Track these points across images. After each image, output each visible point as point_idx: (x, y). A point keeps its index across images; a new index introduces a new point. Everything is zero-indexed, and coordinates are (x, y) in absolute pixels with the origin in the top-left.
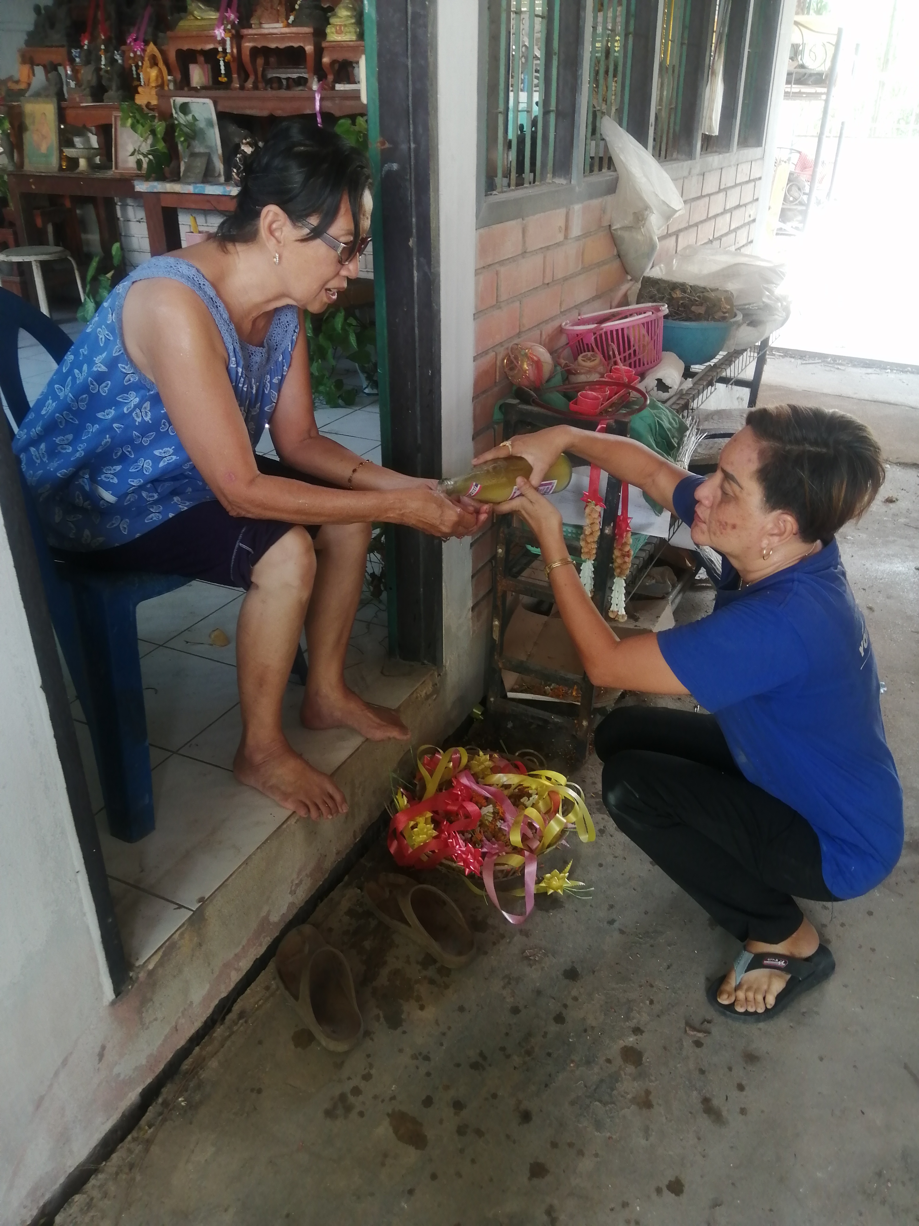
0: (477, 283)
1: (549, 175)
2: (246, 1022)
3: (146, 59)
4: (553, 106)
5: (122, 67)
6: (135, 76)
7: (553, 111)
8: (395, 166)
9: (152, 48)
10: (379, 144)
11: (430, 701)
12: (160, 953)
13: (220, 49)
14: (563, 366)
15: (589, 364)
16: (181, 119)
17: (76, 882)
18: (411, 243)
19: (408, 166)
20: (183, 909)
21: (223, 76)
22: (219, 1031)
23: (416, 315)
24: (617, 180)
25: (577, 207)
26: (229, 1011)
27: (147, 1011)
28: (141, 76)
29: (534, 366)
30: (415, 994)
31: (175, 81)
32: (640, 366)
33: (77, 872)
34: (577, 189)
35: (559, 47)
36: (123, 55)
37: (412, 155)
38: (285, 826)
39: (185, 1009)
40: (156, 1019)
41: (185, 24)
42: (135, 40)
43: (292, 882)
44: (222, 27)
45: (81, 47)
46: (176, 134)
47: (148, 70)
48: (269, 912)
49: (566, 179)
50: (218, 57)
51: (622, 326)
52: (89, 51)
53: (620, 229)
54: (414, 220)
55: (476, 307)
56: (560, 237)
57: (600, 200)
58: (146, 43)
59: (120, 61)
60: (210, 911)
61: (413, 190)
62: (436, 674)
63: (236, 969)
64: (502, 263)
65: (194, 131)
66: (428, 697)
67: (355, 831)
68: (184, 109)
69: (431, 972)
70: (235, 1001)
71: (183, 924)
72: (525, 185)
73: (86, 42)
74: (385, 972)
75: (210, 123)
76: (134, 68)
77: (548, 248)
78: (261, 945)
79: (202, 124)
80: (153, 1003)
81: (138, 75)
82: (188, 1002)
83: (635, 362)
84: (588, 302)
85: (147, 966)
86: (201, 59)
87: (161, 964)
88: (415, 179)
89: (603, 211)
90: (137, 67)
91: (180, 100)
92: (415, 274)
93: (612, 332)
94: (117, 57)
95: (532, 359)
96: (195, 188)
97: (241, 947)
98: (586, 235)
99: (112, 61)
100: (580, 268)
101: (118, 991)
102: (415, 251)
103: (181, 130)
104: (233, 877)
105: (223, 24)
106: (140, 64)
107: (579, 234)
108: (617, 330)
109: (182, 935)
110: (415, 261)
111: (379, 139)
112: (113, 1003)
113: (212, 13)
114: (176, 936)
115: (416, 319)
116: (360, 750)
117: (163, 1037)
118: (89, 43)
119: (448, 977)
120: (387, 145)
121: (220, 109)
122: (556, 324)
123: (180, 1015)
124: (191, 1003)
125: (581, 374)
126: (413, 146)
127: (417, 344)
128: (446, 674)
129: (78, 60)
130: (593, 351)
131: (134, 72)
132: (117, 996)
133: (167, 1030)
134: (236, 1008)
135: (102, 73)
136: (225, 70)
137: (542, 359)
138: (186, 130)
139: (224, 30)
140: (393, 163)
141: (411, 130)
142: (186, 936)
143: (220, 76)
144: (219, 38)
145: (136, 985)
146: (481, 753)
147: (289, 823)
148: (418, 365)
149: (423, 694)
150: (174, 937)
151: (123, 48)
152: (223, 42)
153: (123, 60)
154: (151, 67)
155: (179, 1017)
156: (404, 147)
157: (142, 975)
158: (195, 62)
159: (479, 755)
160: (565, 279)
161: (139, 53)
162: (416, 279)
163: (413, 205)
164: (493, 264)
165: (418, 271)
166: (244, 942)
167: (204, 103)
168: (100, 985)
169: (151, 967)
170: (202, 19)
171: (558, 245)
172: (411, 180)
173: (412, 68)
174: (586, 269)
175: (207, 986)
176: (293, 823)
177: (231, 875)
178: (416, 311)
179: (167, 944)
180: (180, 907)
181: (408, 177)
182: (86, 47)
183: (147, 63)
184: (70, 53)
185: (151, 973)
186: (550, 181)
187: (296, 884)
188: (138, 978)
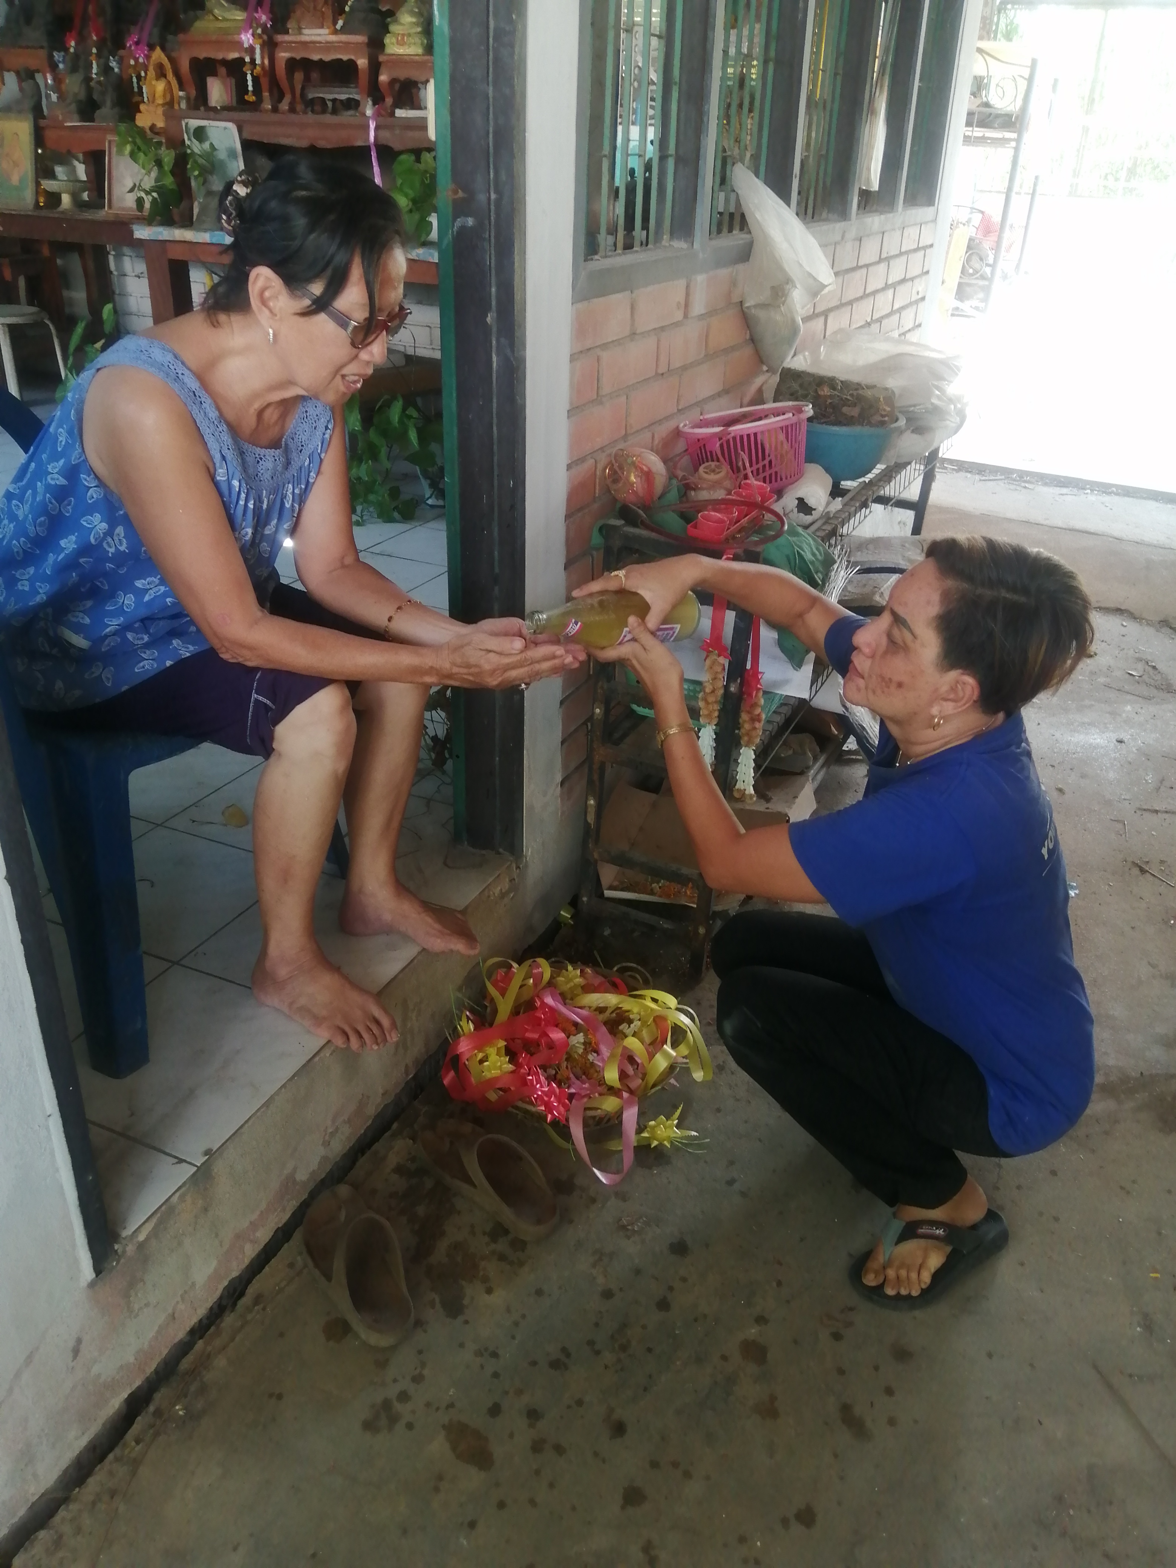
0: (572, 373)
1: (665, 237)
2: (264, 1309)
3: (151, 68)
4: (672, 150)
5: (120, 77)
6: (136, 90)
7: (671, 156)
8: (470, 221)
9: (158, 54)
10: (450, 193)
11: (506, 900)
12: (154, 1220)
13: (247, 59)
14: (680, 478)
15: (713, 477)
16: (196, 147)
17: (47, 1129)
18: (489, 319)
19: (487, 222)
20: (184, 1164)
21: (250, 93)
22: (229, 1320)
23: (494, 410)
24: (750, 246)
25: (700, 279)
26: (242, 1294)
27: (136, 1295)
28: (144, 90)
29: (644, 478)
30: (481, 1273)
31: (188, 99)
32: (776, 481)
33: (49, 1116)
34: (701, 255)
35: (680, 76)
36: (120, 62)
37: (492, 207)
38: (317, 1059)
39: (186, 1292)
40: (147, 1305)
41: (203, 26)
42: (137, 43)
43: (325, 1131)
44: (251, 31)
45: (66, 50)
46: (189, 166)
47: (154, 82)
48: (295, 1169)
49: (686, 241)
50: (244, 69)
51: (754, 431)
52: (76, 56)
53: (755, 306)
54: (493, 290)
55: (571, 403)
56: (679, 316)
57: (730, 269)
58: (152, 48)
59: (116, 70)
60: (220, 1167)
61: (493, 252)
62: (514, 866)
63: (251, 1241)
64: (604, 346)
65: (213, 165)
66: (503, 895)
67: (407, 1066)
68: (200, 134)
69: (502, 1246)
70: (249, 1281)
71: (184, 1184)
72: (635, 249)
73: (73, 43)
74: (442, 1246)
75: (232, 154)
76: (135, 80)
77: (662, 329)
78: (284, 1210)
79: (222, 155)
80: (145, 1283)
81: (140, 88)
82: (190, 1283)
83: (771, 475)
84: (713, 397)
85: (137, 1237)
86: (223, 71)
87: (155, 1234)
88: (496, 237)
89: (734, 283)
90: (139, 78)
91: (194, 123)
92: (494, 359)
93: (742, 437)
94: (113, 64)
95: (642, 469)
96: (211, 237)
97: (258, 1213)
98: (711, 313)
99: (106, 70)
100: (702, 355)
101: (98, 1270)
102: (494, 329)
103: (196, 162)
104: (250, 1123)
105: (251, 27)
106: (143, 74)
107: (703, 311)
108: (748, 436)
109: (182, 1198)
110: (494, 342)
111: (450, 186)
112: (92, 1285)
113: (238, 12)
114: (175, 1199)
115: (494, 416)
116: (416, 961)
117: (156, 1328)
118: (76, 44)
119: (523, 1251)
120: (461, 194)
121: (246, 135)
122: (671, 425)
123: (179, 1299)
124: (194, 1284)
125: (702, 489)
126: (493, 196)
127: (495, 447)
128: (526, 866)
129: (61, 66)
130: (718, 460)
131: (135, 85)
132: (97, 1276)
133: (162, 1318)
134: (251, 1291)
135: (92, 84)
136: (253, 86)
137: (654, 470)
138: (201, 161)
139: (253, 35)
140: (468, 216)
141: (492, 176)
142: (189, 1199)
143: (247, 94)
144: (246, 45)
145: (122, 1261)
146: (570, 968)
147: (322, 1055)
148: (496, 473)
149: (497, 891)
150: (172, 1199)
151: (121, 52)
152: (251, 50)
153: (120, 69)
154: (157, 79)
155: (178, 1302)
156: (482, 197)
157: (130, 1249)
158: (214, 74)
159: (567, 970)
160: (684, 368)
161: (141, 60)
162: (495, 365)
163: (493, 272)
164: (593, 348)
165: (498, 355)
166: (263, 1205)
167: (225, 128)
168: (76, 1261)
169: (141, 1237)
170: (225, 20)
171: (676, 325)
172: (490, 240)
173: (494, 98)
174: (709, 357)
175: (214, 1264)
176: (328, 1055)
177: (246, 1122)
178: (495, 405)
179: (163, 1208)
180: (181, 1161)
181: (487, 236)
182: (72, 50)
183: (151, 73)
184: (51, 57)
185: (141, 1246)
186: (667, 244)
187: (331, 1133)
188: (124, 1252)
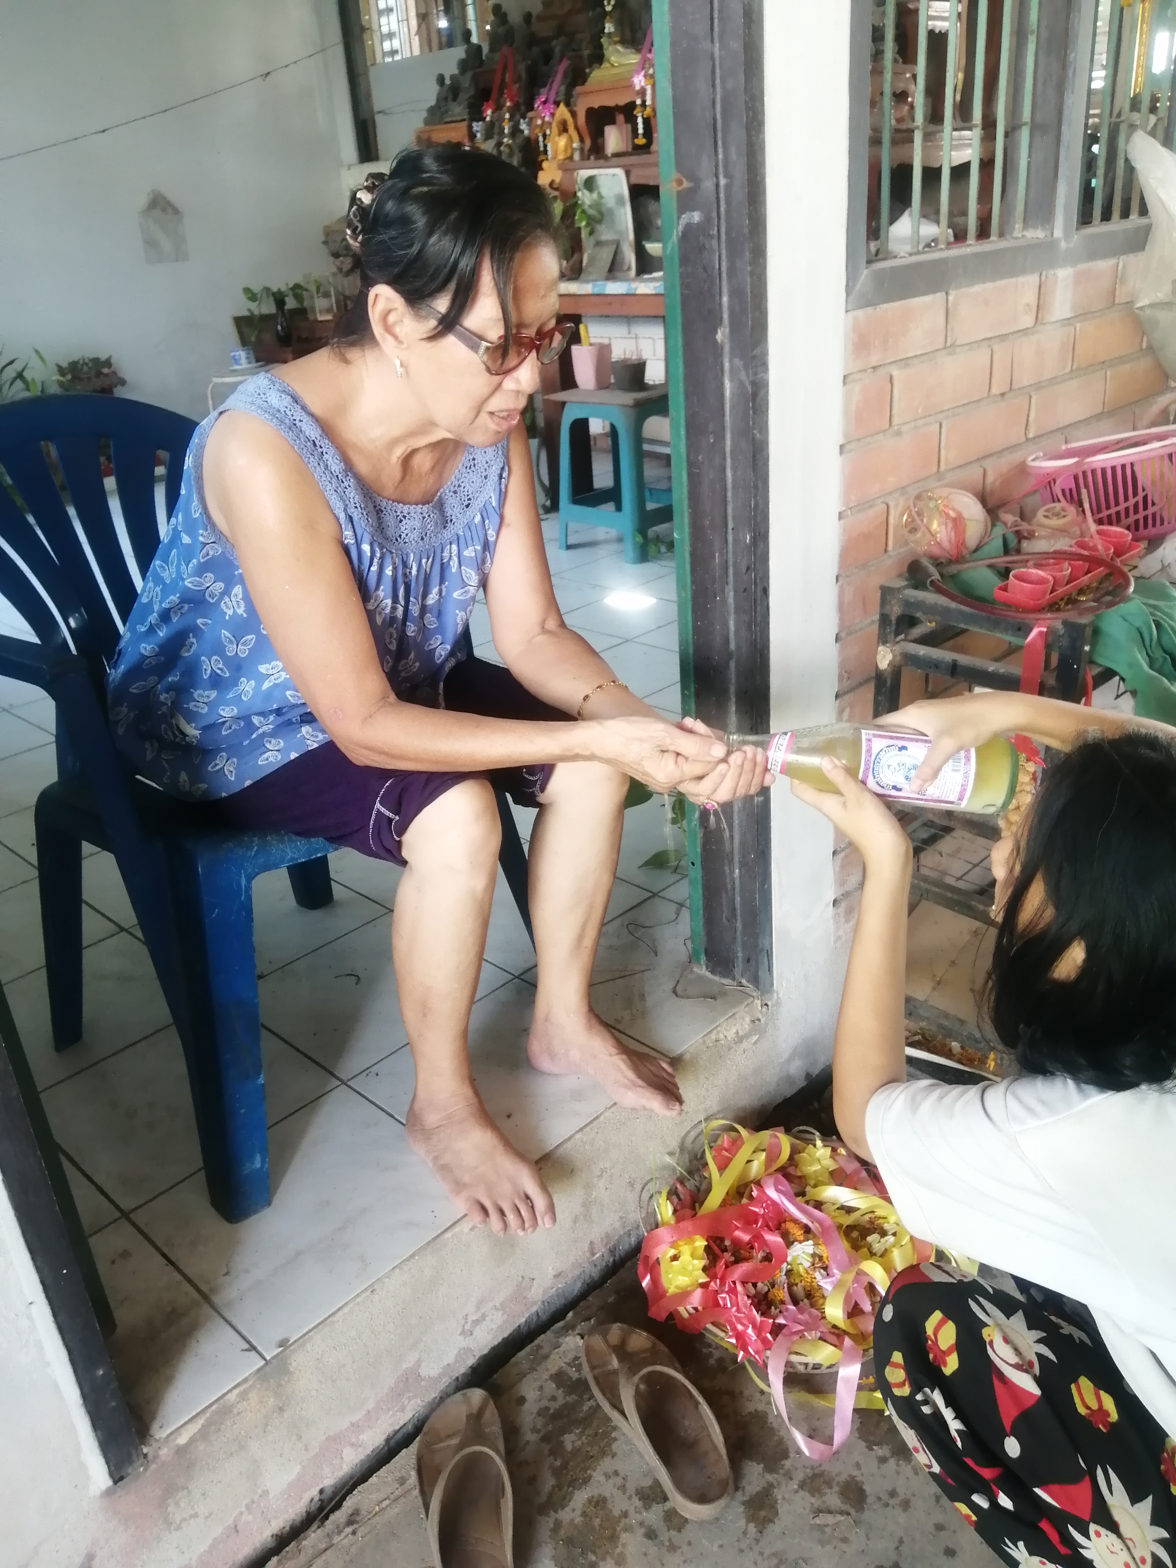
0: (847, 398)
1: (1017, 226)
2: (354, 1533)
3: (554, 125)
4: (1026, 114)
5: (528, 139)
6: (542, 149)
7: (1026, 124)
8: (696, 217)
9: (562, 111)
10: (674, 184)
11: (745, 1045)
12: (200, 1422)
13: (639, 102)
14: (1009, 525)
15: (1055, 522)
16: (585, 198)
17: (30, 1317)
18: (719, 336)
19: (715, 215)
20: (253, 1353)
21: (640, 137)
22: (314, 1537)
23: (728, 449)
24: (1148, 229)
25: (1064, 275)
26: (338, 1506)
27: (177, 1504)
28: (549, 148)
29: (950, 525)
30: (618, 1550)
31: (582, 150)
32: (1154, 525)
33: (31, 1303)
34: (1063, 245)
35: (1039, 21)
36: (529, 124)
37: (722, 195)
38: (448, 1235)
39: (253, 1502)
40: (196, 1515)
41: (598, 76)
42: (545, 103)
43: (466, 1317)
44: (643, 73)
45: (483, 119)
46: (576, 218)
47: (557, 138)
48: (419, 1363)
49: (1044, 229)
50: (635, 113)
51: (1123, 461)
52: (492, 124)
53: (1151, 306)
54: (725, 299)
55: (846, 435)
56: (1027, 321)
57: (1112, 262)
58: (557, 104)
59: (526, 132)
60: (298, 1360)
61: (724, 252)
62: (758, 1003)
63: (352, 1445)
64: (904, 362)
65: (601, 213)
66: (740, 1039)
67: (592, 1243)
68: (590, 184)
69: (654, 1516)
70: (350, 1491)
71: (245, 1380)
72: (968, 242)
73: (489, 112)
74: (580, 1498)
75: (620, 200)
76: (541, 139)
77: (1003, 337)
78: (403, 1409)
79: (610, 203)
80: (189, 1492)
81: (545, 146)
82: (260, 1491)
83: (1146, 518)
84: (1087, 421)
85: (175, 1440)
86: (620, 118)
87: (203, 1434)
88: (728, 233)
89: (1118, 278)
90: (545, 136)
91: (584, 174)
92: (727, 384)
93: (1104, 471)
94: (523, 126)
95: (947, 515)
96: (594, 287)
97: (364, 1413)
98: (1083, 315)
99: (516, 131)
100: (1068, 370)
101: (118, 1476)
102: (727, 348)
103: (584, 212)
104: (346, 1310)
105: (643, 68)
106: (548, 132)
107: (1068, 315)
108: (1113, 468)
109: (243, 1396)
110: (727, 365)
111: (674, 175)
112: (108, 1493)
113: (634, 56)
114: (232, 1396)
115: (728, 454)
116: (602, 1118)
117: (210, 1541)
118: (493, 113)
119: (679, 1531)
120: (686, 184)
121: (634, 180)
122: (1015, 458)
123: (243, 1509)
124: (266, 1493)
125: (1040, 538)
126: (723, 181)
127: (729, 494)
128: (778, 1004)
129: (479, 135)
130: (1059, 501)
131: (541, 144)
132: (115, 1482)
133: (218, 1531)
134: (349, 1504)
135: (502, 148)
136: (644, 128)
137: (966, 514)
138: (591, 212)
139: (645, 76)
140: (693, 210)
141: (720, 156)
142: (253, 1396)
143: (637, 137)
144: (638, 88)
145: (153, 1467)
146: (819, 1143)
147: (457, 1229)
148: (730, 525)
149: (731, 1034)
150: (226, 1398)
151: (530, 114)
152: (642, 92)
153: (530, 130)
154: (560, 134)
155: (241, 1513)
156: (708, 185)
157: (165, 1452)
158: (613, 122)
159: (815, 1146)
160: (1038, 386)
161: (547, 119)
162: (728, 393)
163: (724, 275)
164: (884, 365)
165: (731, 380)
166: (370, 1405)
167: (614, 175)
168: (82, 1466)
169: (182, 1440)
170: (621, 65)
171: (1024, 332)
172: (719, 238)
173: (721, 57)
174: (1078, 372)
175: (298, 1468)
176: (466, 1230)
177: (340, 1309)
178: (728, 442)
179: (214, 1407)
180: (253, 1348)
181: (715, 232)
182: (488, 119)
183: (555, 129)
184: (470, 127)
185: (181, 1451)
186: (1020, 235)
187: (473, 1321)
188: (156, 1457)
